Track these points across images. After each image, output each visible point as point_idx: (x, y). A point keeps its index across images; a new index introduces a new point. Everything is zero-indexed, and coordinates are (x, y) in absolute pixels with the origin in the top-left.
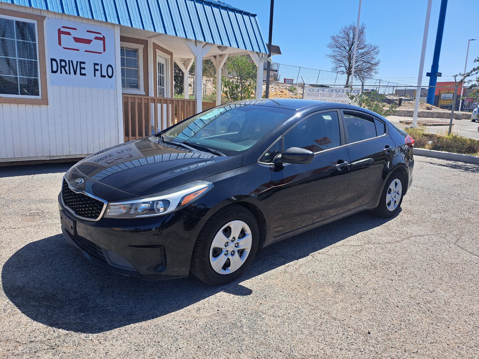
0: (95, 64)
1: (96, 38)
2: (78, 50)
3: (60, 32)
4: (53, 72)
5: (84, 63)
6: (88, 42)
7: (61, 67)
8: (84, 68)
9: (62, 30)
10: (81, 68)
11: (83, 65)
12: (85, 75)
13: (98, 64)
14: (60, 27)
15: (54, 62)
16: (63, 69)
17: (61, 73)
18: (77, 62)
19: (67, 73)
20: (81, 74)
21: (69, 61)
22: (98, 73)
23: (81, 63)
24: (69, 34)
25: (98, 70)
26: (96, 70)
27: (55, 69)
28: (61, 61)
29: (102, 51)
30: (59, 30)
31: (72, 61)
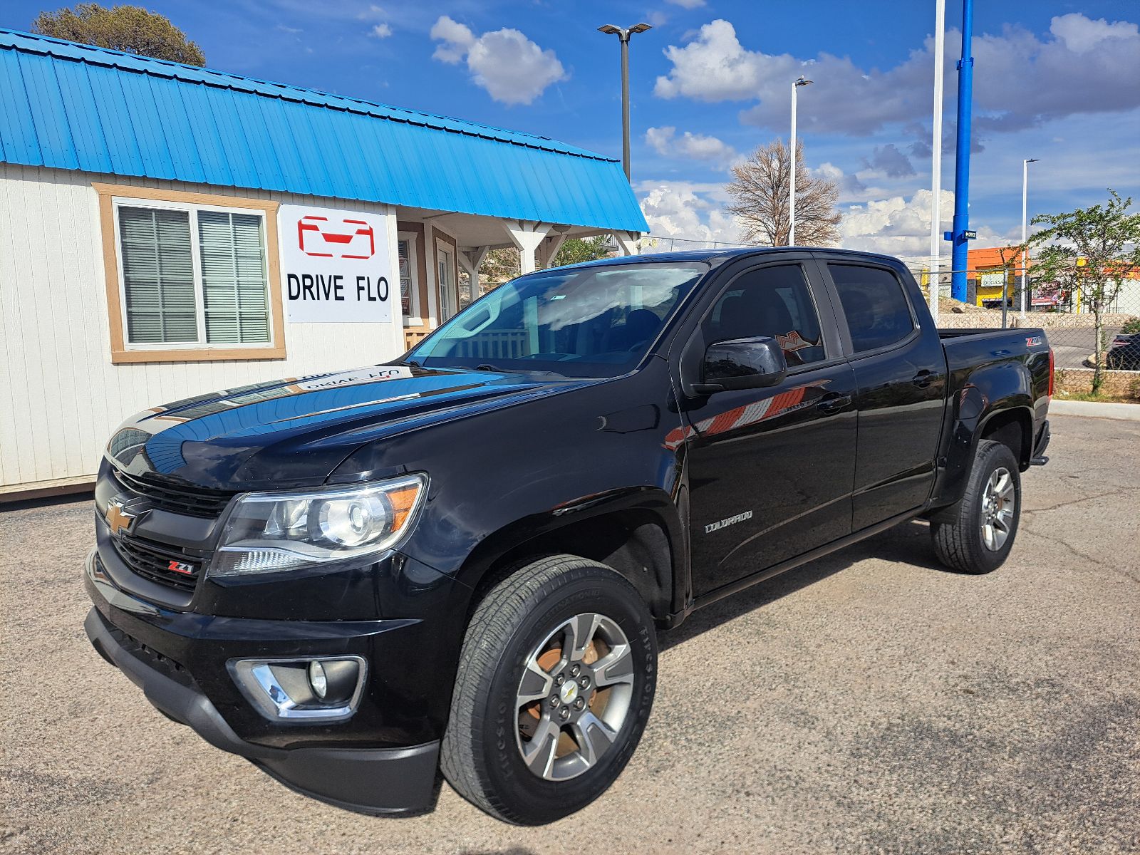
0: (359, 278)
1: (360, 232)
2: (331, 256)
3: (302, 227)
4: (291, 298)
5: (341, 278)
6: (346, 239)
7: (305, 287)
8: (341, 287)
9: (306, 222)
10: (337, 287)
11: (339, 282)
12: (342, 298)
13: (363, 278)
14: (301, 217)
15: (293, 280)
16: (307, 290)
17: (305, 299)
18: (330, 277)
19: (313, 299)
20: (337, 298)
21: (317, 276)
22: (364, 294)
23: (337, 278)
24: (315, 228)
25: (363, 288)
26: (360, 288)
27: (294, 293)
28: (305, 277)
29: (368, 252)
30: (300, 223)
31: (321, 276)
